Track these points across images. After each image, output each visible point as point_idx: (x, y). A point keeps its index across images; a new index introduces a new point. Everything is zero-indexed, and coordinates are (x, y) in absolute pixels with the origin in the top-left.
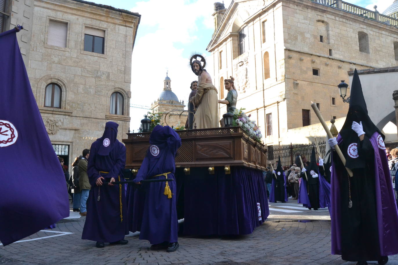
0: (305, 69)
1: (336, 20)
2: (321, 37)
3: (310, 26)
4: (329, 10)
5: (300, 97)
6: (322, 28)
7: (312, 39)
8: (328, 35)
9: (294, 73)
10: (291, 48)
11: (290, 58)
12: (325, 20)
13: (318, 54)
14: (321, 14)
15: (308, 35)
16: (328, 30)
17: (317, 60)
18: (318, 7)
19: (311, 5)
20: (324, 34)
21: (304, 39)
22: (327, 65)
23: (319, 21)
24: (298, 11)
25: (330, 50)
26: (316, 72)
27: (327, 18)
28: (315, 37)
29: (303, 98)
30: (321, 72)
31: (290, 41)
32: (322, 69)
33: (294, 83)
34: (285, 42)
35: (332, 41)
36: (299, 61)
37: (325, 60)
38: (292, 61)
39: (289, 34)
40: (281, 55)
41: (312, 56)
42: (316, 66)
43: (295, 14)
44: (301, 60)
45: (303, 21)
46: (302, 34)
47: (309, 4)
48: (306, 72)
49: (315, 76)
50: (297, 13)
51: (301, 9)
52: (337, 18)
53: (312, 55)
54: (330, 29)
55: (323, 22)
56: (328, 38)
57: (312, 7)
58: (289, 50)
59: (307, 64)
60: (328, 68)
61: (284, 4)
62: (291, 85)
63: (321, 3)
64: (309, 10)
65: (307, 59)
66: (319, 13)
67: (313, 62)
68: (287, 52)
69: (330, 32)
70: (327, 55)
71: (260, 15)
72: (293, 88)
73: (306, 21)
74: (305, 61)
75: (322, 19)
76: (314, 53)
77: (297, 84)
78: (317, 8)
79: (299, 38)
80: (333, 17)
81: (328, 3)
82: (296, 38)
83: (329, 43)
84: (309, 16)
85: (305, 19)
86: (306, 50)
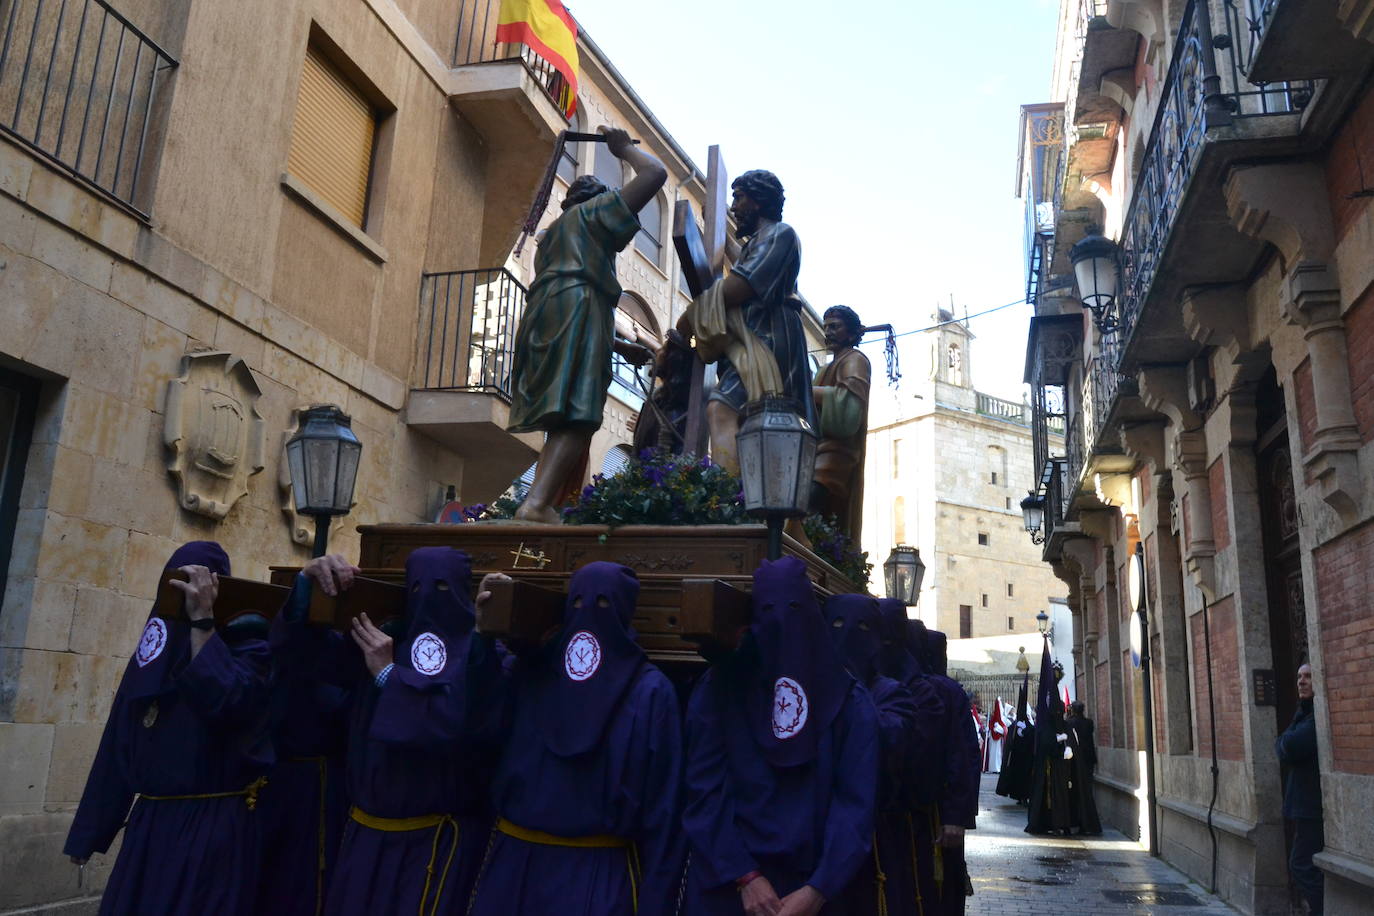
0: (966, 534)
1: (1019, 444)
2: (994, 474)
3: (977, 458)
4: (1008, 428)
5: (956, 583)
6: (996, 458)
7: (980, 482)
8: (1005, 471)
9: (949, 542)
10: (947, 500)
11: (943, 515)
12: (1002, 444)
13: (989, 509)
14: (996, 436)
15: (973, 475)
16: (1005, 463)
17: (986, 518)
18: (992, 424)
19: (980, 422)
20: (999, 471)
21: (967, 480)
22: (1001, 526)
23: (990, 447)
24: (958, 432)
25: (1008, 499)
26: (983, 539)
27: (1005, 440)
28: (984, 477)
29: (961, 586)
30: (992, 539)
31: (944, 486)
32: (994, 534)
33: (949, 560)
34: (938, 488)
35: (1011, 483)
36: (957, 521)
37: (1000, 517)
38: (947, 522)
39: (943, 473)
40: (931, 511)
41: (980, 512)
42: (983, 530)
43: (955, 439)
44: (960, 518)
45: (967, 450)
46: (964, 472)
47: (977, 421)
48: (967, 540)
49: (982, 546)
50: (956, 436)
51: (963, 427)
52: (1022, 440)
53: (978, 509)
54: (1009, 461)
55: (998, 447)
56: (1005, 477)
57: (982, 424)
58: (944, 503)
59: (971, 529)
60: (1004, 531)
61: (938, 421)
62: (944, 564)
63: (996, 412)
64: (977, 429)
65: (970, 517)
66: (992, 433)
67: (979, 521)
68: (939, 505)
69: (1010, 467)
70: (1003, 509)
71: (891, 427)
72: (946, 569)
73: (971, 450)
74: (966, 520)
75: (997, 444)
76: (982, 507)
77: (954, 562)
78: (989, 426)
79: (959, 479)
80: (1014, 439)
81: (1007, 413)
82: (954, 481)
83: (1006, 486)
84: (976, 440)
85: (970, 445)
86: (969, 501)
